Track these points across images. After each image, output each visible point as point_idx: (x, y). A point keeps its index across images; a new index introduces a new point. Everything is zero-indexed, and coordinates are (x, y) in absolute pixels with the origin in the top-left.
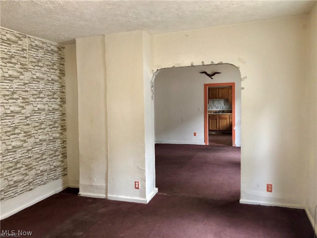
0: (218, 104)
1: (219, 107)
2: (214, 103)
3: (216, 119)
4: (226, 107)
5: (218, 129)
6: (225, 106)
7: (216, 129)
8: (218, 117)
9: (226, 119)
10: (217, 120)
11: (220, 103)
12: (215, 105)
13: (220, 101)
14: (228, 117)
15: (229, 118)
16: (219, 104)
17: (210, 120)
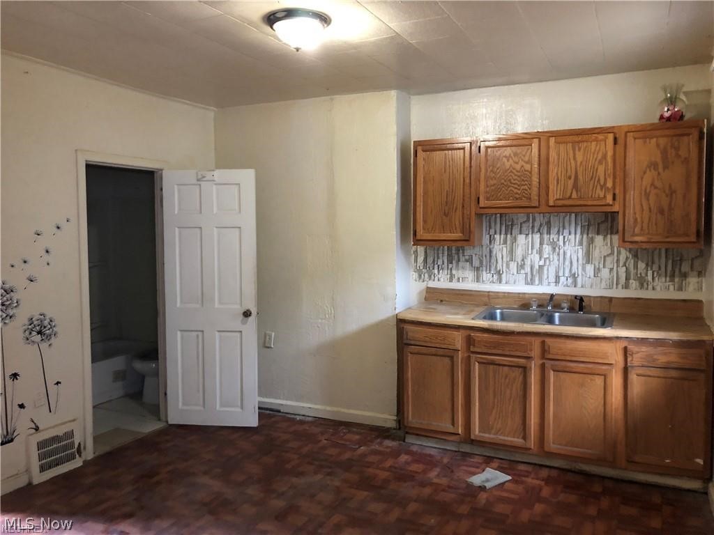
0: (540, 252)
1: (550, 272)
2: (515, 239)
3: (522, 361)
4: (597, 271)
5: (532, 442)
6: (590, 269)
7: (518, 441)
8: (536, 351)
9: (596, 369)
10: (525, 370)
11: (554, 246)
12: (519, 252)
13: (554, 230)
14: (617, 359)
15: (621, 364)
16: (547, 249)
17: (476, 368)
